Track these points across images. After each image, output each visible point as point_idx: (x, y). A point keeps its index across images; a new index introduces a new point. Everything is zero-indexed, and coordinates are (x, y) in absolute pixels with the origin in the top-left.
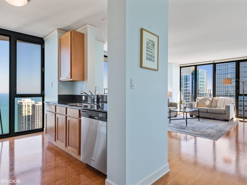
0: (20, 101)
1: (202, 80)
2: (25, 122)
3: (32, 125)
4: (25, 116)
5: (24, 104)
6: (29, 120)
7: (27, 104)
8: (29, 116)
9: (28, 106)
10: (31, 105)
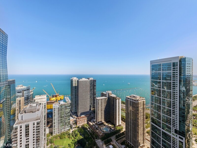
0: (72, 78)
1: (188, 65)
2: (74, 89)
3: (77, 91)
4: (74, 86)
5: (73, 80)
6: (76, 88)
7: (75, 80)
8: (76, 86)
9: (75, 81)
10: (76, 80)
